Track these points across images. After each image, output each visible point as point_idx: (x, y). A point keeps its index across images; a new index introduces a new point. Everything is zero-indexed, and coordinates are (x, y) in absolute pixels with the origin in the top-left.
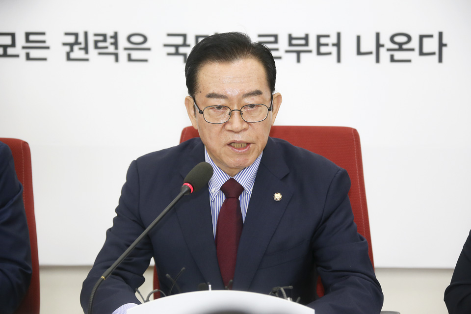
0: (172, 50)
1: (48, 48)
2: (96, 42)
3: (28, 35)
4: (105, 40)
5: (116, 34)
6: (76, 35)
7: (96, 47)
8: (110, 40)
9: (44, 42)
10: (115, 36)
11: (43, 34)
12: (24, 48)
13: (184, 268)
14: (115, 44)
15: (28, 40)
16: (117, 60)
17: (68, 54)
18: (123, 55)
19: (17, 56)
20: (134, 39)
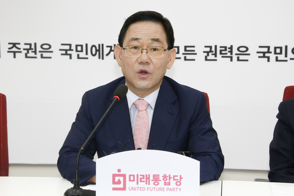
0: (262, 55)
1: (196, 54)
2: (221, 51)
3: (186, 47)
4: (226, 50)
5: (232, 46)
6: (211, 47)
7: (221, 53)
8: (228, 50)
9: (194, 51)
10: (231, 48)
11: (194, 47)
12: (183, 54)
13: (129, 140)
14: (231, 52)
15: (185, 50)
16: (231, 60)
17: (206, 57)
18: (235, 57)
19: (180, 58)
20: (241, 49)
